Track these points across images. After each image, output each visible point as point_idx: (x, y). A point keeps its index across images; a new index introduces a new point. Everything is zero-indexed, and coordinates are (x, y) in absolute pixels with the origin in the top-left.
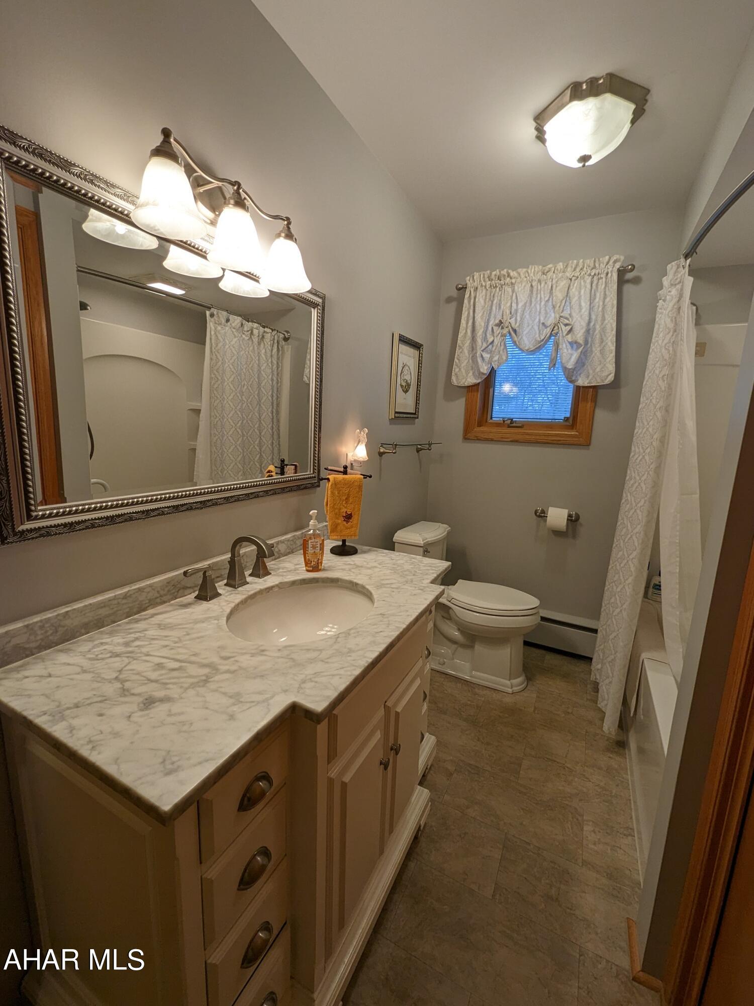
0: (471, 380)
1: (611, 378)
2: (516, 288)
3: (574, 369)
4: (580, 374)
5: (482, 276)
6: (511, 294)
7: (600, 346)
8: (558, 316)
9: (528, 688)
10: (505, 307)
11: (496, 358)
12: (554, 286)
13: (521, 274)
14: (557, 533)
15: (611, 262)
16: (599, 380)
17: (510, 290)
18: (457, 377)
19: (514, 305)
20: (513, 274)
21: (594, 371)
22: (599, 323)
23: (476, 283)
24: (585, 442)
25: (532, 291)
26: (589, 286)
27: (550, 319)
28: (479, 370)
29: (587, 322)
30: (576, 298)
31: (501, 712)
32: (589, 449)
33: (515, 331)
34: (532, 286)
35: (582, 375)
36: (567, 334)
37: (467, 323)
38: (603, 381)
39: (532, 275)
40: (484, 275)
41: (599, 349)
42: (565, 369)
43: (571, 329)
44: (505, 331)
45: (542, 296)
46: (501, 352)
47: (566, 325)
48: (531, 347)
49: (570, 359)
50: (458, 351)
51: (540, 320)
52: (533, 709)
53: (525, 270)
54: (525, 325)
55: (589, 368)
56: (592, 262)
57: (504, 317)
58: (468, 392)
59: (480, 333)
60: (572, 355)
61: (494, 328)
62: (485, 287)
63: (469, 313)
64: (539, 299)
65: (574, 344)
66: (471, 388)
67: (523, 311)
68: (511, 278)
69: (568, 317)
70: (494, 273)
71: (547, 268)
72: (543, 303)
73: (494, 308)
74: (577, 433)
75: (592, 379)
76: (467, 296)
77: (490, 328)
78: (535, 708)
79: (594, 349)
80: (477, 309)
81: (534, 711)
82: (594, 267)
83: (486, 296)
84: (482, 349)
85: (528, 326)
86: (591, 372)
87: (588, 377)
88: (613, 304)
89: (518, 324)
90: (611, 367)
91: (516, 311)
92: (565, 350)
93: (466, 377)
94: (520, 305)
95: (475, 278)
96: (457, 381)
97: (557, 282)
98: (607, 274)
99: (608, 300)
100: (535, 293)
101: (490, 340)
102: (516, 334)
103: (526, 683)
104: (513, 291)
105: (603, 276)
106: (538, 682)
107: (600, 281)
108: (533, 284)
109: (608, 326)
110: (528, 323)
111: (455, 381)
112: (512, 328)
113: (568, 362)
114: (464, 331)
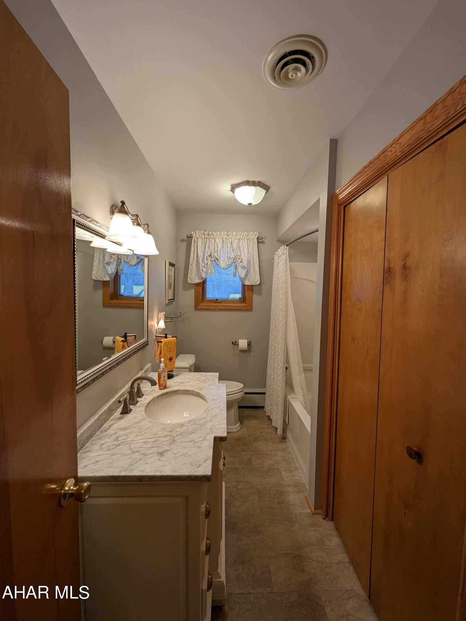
0: (197, 281)
1: (259, 282)
2: (216, 240)
3: (244, 278)
4: (246, 280)
5: (200, 232)
6: (214, 242)
7: (253, 269)
8: (235, 255)
9: (242, 427)
10: (212, 248)
11: (209, 271)
12: (233, 241)
13: (218, 234)
14: (243, 351)
15: (254, 235)
16: (254, 283)
17: (213, 241)
18: (191, 279)
19: (216, 248)
20: (214, 234)
21: (252, 279)
22: (252, 258)
23: (197, 235)
24: (250, 309)
25: (223, 243)
26: (247, 243)
27: (232, 255)
28: (201, 276)
29: (247, 258)
30: (242, 248)
31: (236, 441)
32: (252, 312)
33: (217, 259)
34: (223, 240)
35: (247, 280)
36: (240, 263)
37: (194, 254)
38: (256, 283)
39: (222, 235)
40: (201, 232)
41: (253, 270)
42: (240, 278)
43: (242, 261)
44: (213, 259)
45: (228, 245)
46: (212, 269)
47: (239, 259)
48: (225, 267)
49: (242, 273)
50: (190, 267)
51: (228, 256)
52: (247, 436)
53: (219, 232)
54: (222, 257)
55: (250, 277)
56: (247, 234)
57: (212, 253)
58: (195, 286)
59: (201, 259)
60: (243, 272)
61: (208, 257)
62: (202, 238)
63: (195, 249)
64: (226, 246)
65: (243, 267)
66: (197, 285)
67: (220, 251)
68: (214, 236)
69: (240, 255)
70: (206, 232)
71: (229, 234)
72: (229, 248)
73: (207, 248)
74: (246, 305)
75: (251, 282)
76: (193, 241)
77: (205, 257)
78: (248, 435)
79: (251, 270)
80: (198, 247)
81: (248, 436)
82: (248, 236)
83: (202, 242)
84: (202, 266)
85: (223, 257)
86: (251, 279)
87: (249, 281)
88: (256, 252)
89: (219, 257)
90: (258, 278)
91: (217, 250)
92: (240, 270)
93: (194, 279)
94: (219, 248)
95: (197, 233)
96: (190, 281)
97: (233, 240)
98: (253, 239)
99: (254, 249)
100: (224, 243)
101: (206, 262)
102: (218, 261)
103: (240, 426)
104: (215, 241)
105: (252, 240)
106: (245, 423)
107: (251, 241)
108: (224, 239)
109: (255, 260)
110: (223, 256)
111: (189, 281)
112: (216, 258)
113: (241, 275)
114: (193, 257)
